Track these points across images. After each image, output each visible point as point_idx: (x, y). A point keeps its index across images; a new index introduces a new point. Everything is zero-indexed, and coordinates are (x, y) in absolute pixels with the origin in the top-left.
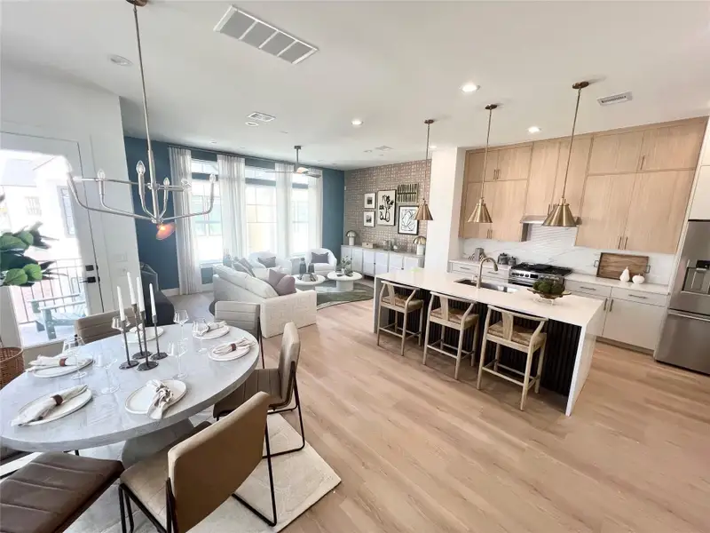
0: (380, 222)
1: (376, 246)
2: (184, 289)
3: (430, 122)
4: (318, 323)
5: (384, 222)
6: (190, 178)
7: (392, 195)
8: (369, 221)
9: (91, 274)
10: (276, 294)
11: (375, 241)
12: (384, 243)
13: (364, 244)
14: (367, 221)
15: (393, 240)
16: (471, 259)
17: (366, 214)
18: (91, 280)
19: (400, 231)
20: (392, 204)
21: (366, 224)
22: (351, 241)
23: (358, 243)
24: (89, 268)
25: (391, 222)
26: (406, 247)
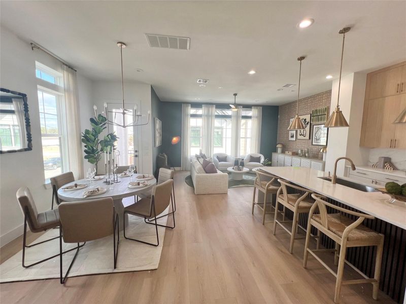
0: (299, 137)
1: (295, 154)
2: (183, 168)
3: (301, 58)
4: (228, 193)
5: (302, 137)
6: (189, 116)
7: (308, 118)
8: (292, 137)
9: (137, 154)
10: (204, 172)
11: (294, 151)
12: (299, 152)
13: (287, 152)
14: (291, 137)
15: (306, 149)
16: (374, 166)
17: (290, 132)
18: (136, 156)
19: (314, 143)
20: (308, 124)
21: (290, 139)
22: (279, 150)
23: (283, 152)
24: (136, 151)
25: (307, 137)
26: (318, 155)
